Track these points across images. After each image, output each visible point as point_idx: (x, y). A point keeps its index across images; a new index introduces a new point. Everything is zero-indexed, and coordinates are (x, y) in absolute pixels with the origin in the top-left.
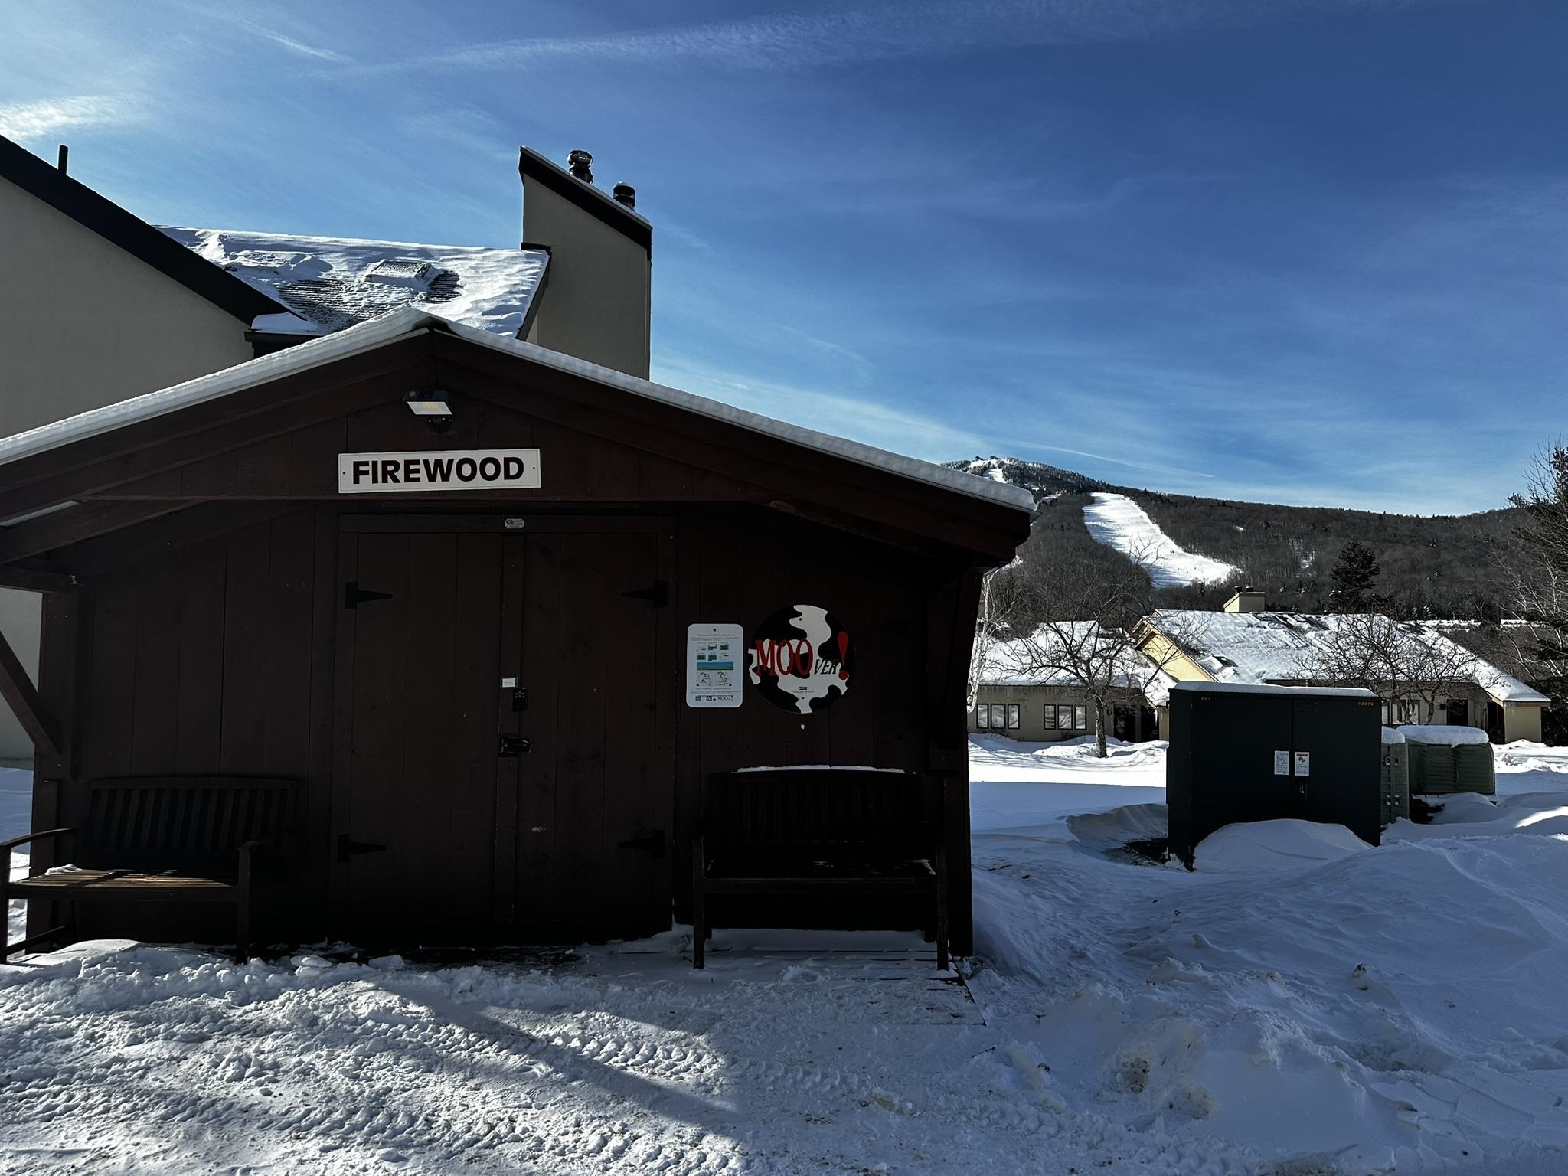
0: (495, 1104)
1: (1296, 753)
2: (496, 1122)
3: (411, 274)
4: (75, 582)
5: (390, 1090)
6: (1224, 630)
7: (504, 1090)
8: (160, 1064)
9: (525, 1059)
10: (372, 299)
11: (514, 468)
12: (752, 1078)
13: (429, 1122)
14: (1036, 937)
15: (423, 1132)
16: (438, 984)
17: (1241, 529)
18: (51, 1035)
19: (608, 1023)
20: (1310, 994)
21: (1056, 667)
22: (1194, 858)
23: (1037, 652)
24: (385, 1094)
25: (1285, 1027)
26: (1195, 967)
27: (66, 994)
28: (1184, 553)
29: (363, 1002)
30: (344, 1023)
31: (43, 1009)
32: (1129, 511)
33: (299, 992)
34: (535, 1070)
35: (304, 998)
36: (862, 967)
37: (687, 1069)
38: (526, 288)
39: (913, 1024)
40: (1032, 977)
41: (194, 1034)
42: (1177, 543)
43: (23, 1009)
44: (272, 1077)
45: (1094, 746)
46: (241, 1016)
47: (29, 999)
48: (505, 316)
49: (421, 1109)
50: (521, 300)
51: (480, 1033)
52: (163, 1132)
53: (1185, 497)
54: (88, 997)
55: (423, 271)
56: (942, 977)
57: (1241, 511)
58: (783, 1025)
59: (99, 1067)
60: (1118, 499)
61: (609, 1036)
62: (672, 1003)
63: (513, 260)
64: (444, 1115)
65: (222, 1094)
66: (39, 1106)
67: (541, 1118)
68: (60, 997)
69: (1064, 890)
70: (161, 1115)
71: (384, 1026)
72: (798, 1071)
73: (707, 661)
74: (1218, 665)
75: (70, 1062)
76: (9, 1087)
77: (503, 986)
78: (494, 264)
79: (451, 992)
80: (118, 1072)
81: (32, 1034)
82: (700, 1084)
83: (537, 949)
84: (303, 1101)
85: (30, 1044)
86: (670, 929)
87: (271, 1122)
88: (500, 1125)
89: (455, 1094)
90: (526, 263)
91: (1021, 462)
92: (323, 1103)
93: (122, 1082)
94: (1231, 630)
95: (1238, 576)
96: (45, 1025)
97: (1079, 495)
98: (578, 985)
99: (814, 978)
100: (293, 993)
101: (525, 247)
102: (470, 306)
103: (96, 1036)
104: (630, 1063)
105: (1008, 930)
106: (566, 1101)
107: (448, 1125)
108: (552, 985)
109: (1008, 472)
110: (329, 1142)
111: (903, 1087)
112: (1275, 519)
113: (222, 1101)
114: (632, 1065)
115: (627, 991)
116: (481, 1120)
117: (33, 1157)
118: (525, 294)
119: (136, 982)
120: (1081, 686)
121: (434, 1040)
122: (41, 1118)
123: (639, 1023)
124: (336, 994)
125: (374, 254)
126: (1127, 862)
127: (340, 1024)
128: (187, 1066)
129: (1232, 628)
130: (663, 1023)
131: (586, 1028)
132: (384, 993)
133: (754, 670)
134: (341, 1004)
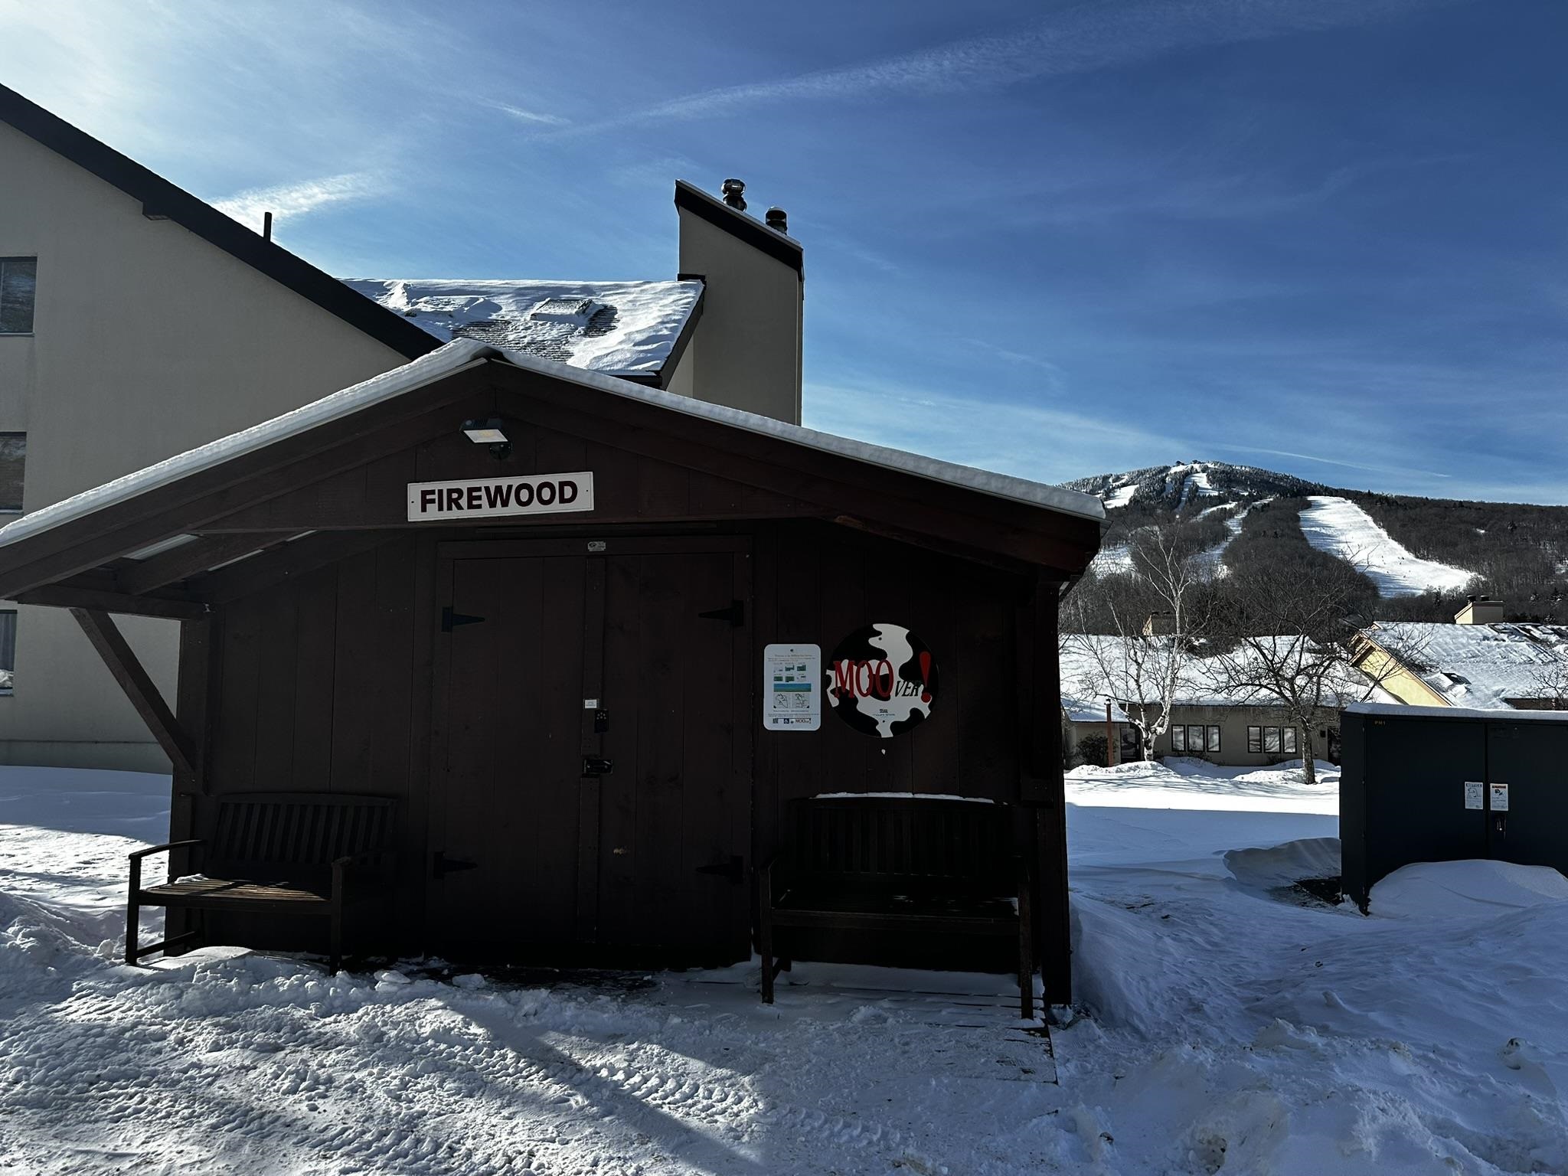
0: (521, 1135)
1: (1492, 785)
2: (515, 1154)
3: (571, 310)
4: (208, 610)
5: (425, 1113)
6: (1454, 643)
7: (534, 1122)
8: (230, 1072)
9: (565, 1090)
10: (535, 336)
11: (568, 492)
12: (786, 1127)
13: (452, 1150)
14: (1153, 985)
15: (443, 1161)
16: (504, 1006)
17: (1483, 531)
18: (148, 1037)
19: (656, 1056)
20: (1444, 1070)
21: (1257, 685)
22: (1369, 900)
23: (1234, 669)
24: (419, 1117)
25: (1392, 1111)
26: (1308, 1032)
27: (173, 998)
28: (1414, 559)
29: (428, 1021)
30: (407, 1041)
31: (152, 1011)
32: (1351, 514)
33: (376, 1007)
34: (572, 1102)
35: (379, 1013)
36: (940, 1011)
37: (724, 1111)
38: (677, 317)
39: (976, 1077)
40: (1136, 1030)
41: (269, 1044)
42: (1408, 549)
43: (137, 1010)
44: (322, 1093)
45: (1301, 772)
46: (319, 1028)
47: (143, 1001)
48: (655, 346)
49: (449, 1136)
50: (671, 329)
51: (531, 1059)
52: (209, 1142)
53: (1415, 498)
54: (190, 1002)
55: (584, 307)
56: (1025, 1027)
57: (1482, 511)
58: (837, 1070)
59: (179, 1071)
60: (1339, 502)
61: (653, 1071)
62: (729, 1039)
63: (669, 291)
64: (469, 1144)
65: (272, 1107)
66: (113, 1107)
67: (560, 1154)
68: (168, 1001)
69: (1203, 932)
70: (212, 1124)
71: (442, 1046)
72: (838, 1122)
73: (784, 682)
74: (1447, 682)
75: (155, 1065)
76: (95, 1086)
77: (566, 1011)
78: (650, 296)
79: (515, 1015)
80: (192, 1078)
81: (131, 1035)
82: (731, 1130)
83: (618, 973)
84: (342, 1119)
85: (128, 1044)
86: (748, 959)
87: (307, 1138)
88: (518, 1158)
89: (486, 1122)
90: (681, 293)
91: (1227, 465)
92: (360, 1122)
93: (191, 1087)
94: (1462, 644)
95: (1480, 584)
96: (145, 1027)
97: (1294, 499)
98: (639, 1015)
99: (885, 1020)
100: (370, 1007)
101: (681, 277)
102: (624, 337)
103: (185, 1040)
104: (666, 1101)
105: (1121, 975)
106: (591, 1138)
107: (469, 1155)
108: (613, 1012)
109: (1214, 477)
110: (351, 1164)
111: (947, 1147)
112: (1523, 520)
113: (270, 1114)
114: (669, 1103)
115: (685, 1023)
116: (501, 1152)
117: (89, 1157)
118: (675, 323)
119: (234, 989)
120: (1285, 706)
121: (484, 1064)
122: (110, 1119)
123: (688, 1059)
124: (407, 1011)
125: (541, 293)
126: (1294, 903)
127: (402, 1042)
128: (252, 1076)
129: (1464, 641)
130: (713, 1060)
131: (633, 1060)
132: (452, 1012)
133: (833, 692)
134: (410, 1021)
